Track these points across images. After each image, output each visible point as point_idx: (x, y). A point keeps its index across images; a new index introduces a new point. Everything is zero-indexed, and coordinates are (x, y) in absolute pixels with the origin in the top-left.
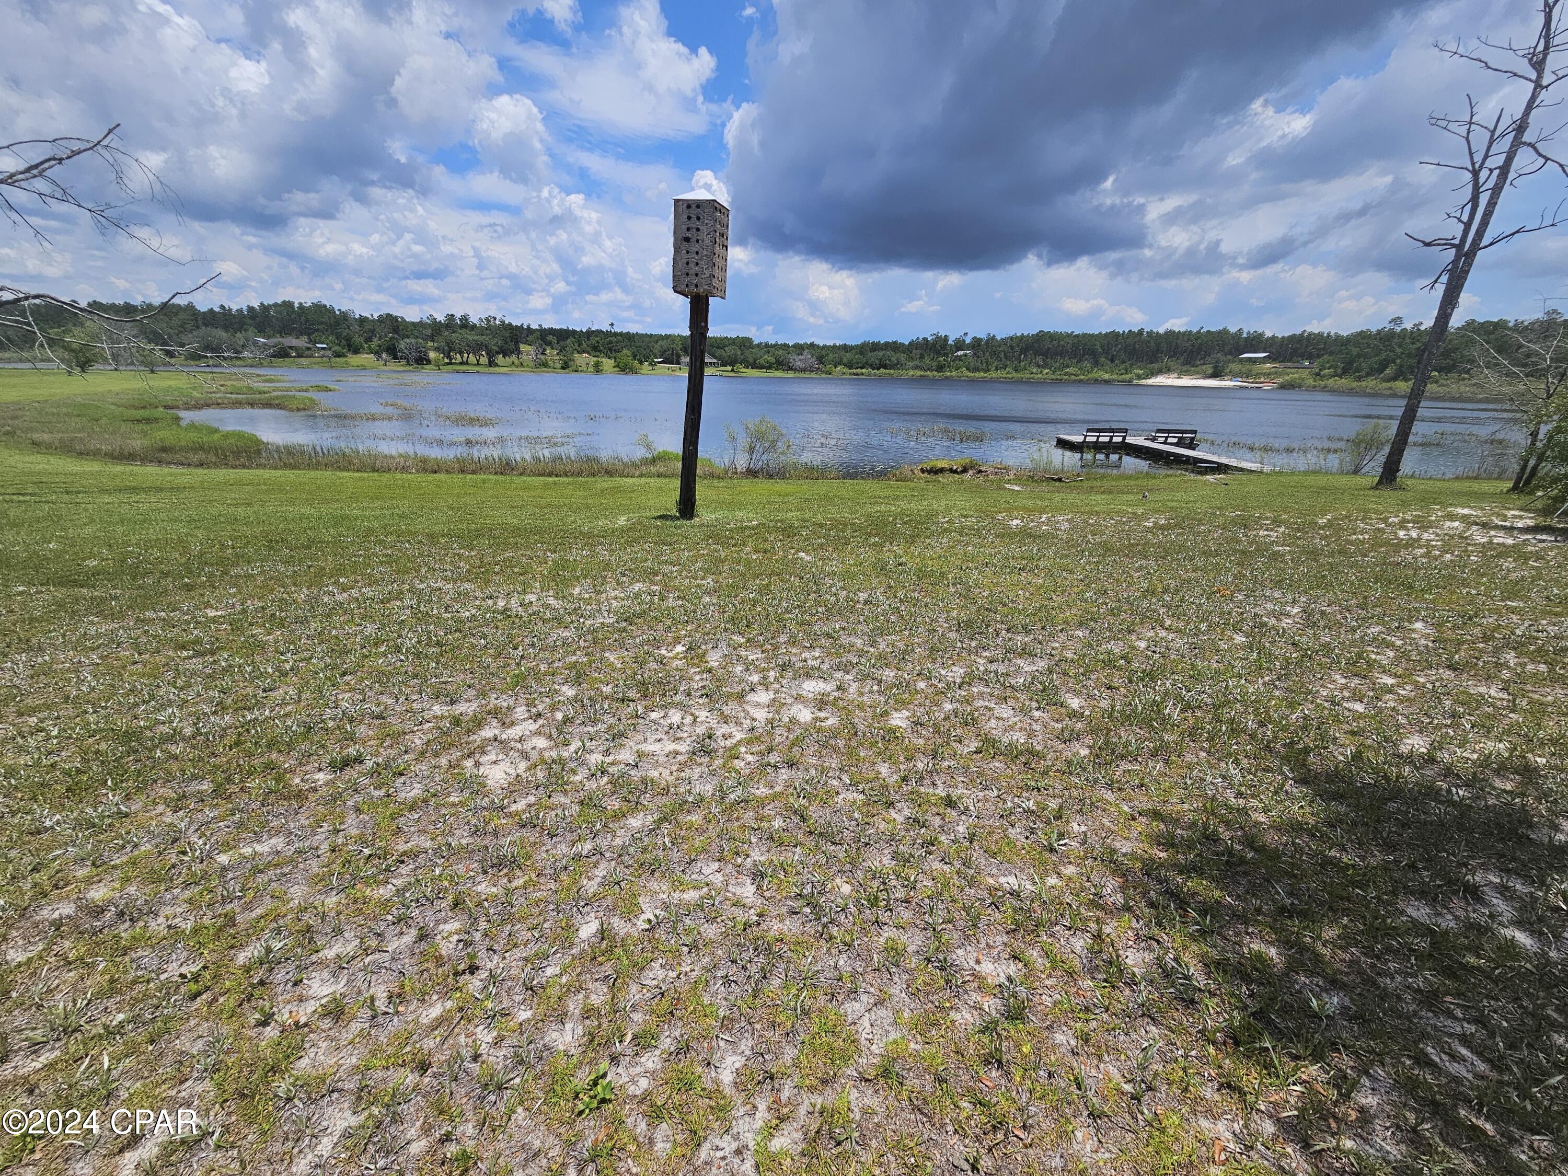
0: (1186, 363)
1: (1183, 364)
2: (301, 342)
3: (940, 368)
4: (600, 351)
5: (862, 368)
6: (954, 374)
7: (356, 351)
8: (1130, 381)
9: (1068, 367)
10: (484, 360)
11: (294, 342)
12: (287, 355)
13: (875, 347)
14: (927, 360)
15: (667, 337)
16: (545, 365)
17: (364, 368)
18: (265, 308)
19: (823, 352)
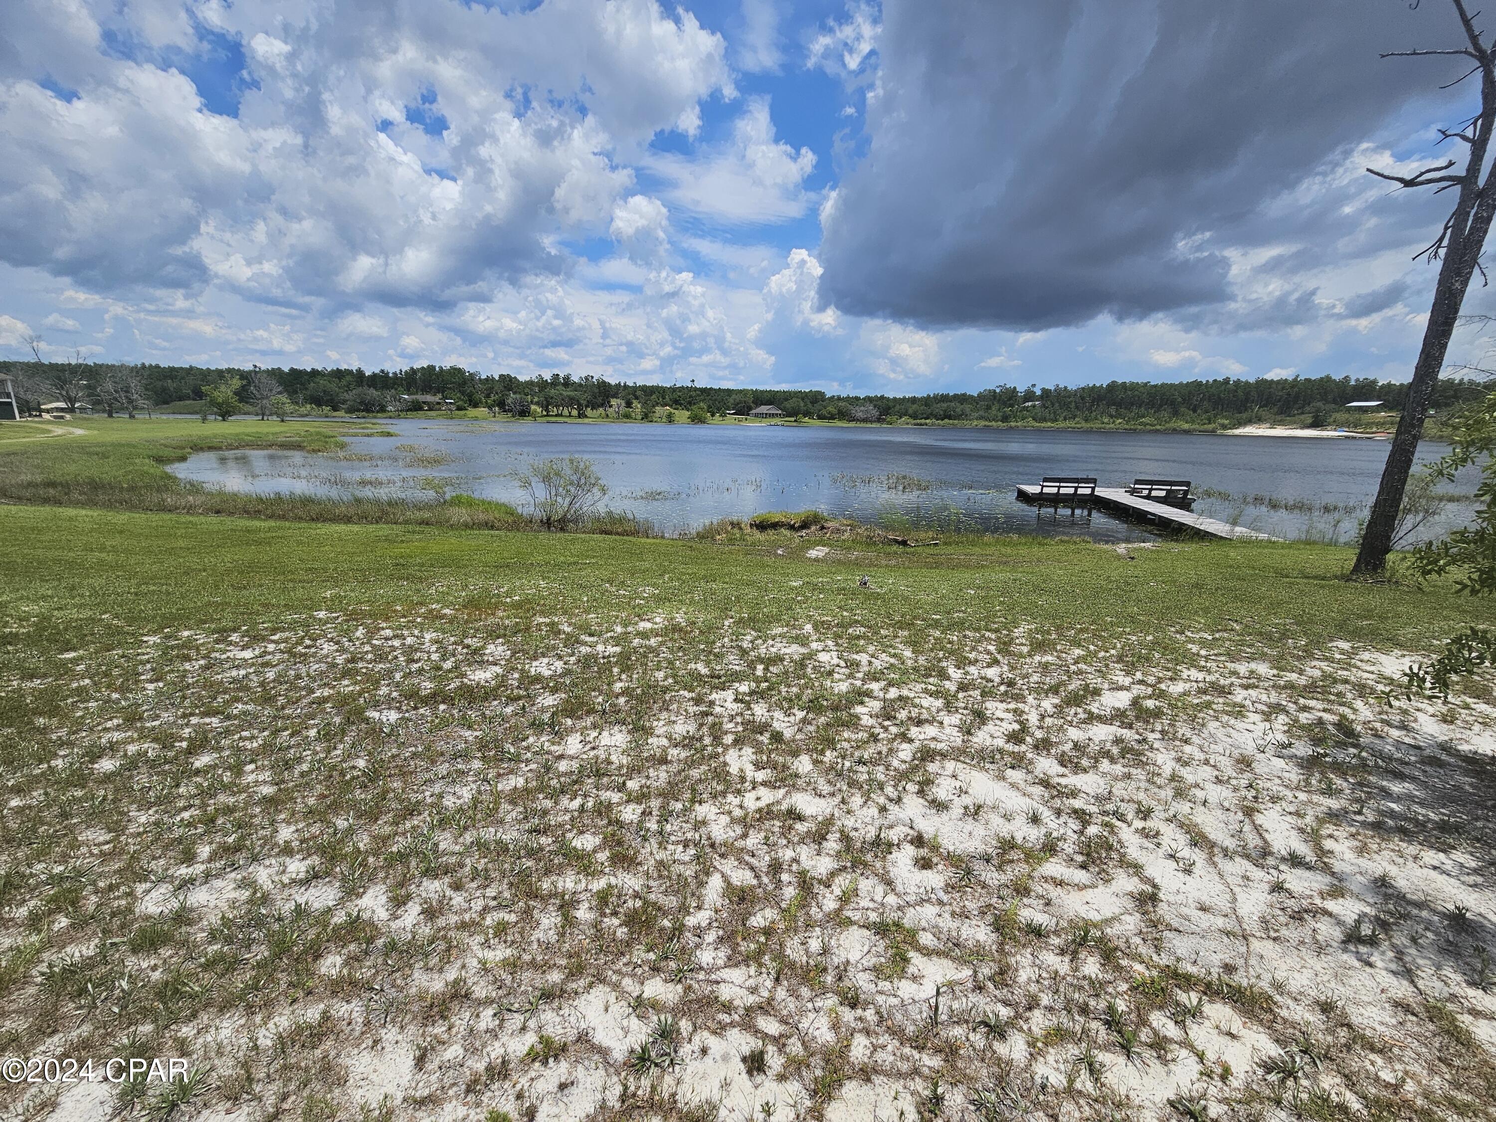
0: (1281, 412)
1: (1277, 414)
2: (437, 398)
3: (1005, 419)
4: (681, 405)
5: (926, 418)
6: (1019, 424)
7: (475, 405)
8: (1214, 431)
9: (1143, 417)
10: (575, 413)
11: (429, 398)
12: (421, 409)
13: (944, 398)
14: (994, 411)
15: (740, 391)
16: (627, 416)
17: (476, 418)
18: (413, 371)
19: (891, 404)
